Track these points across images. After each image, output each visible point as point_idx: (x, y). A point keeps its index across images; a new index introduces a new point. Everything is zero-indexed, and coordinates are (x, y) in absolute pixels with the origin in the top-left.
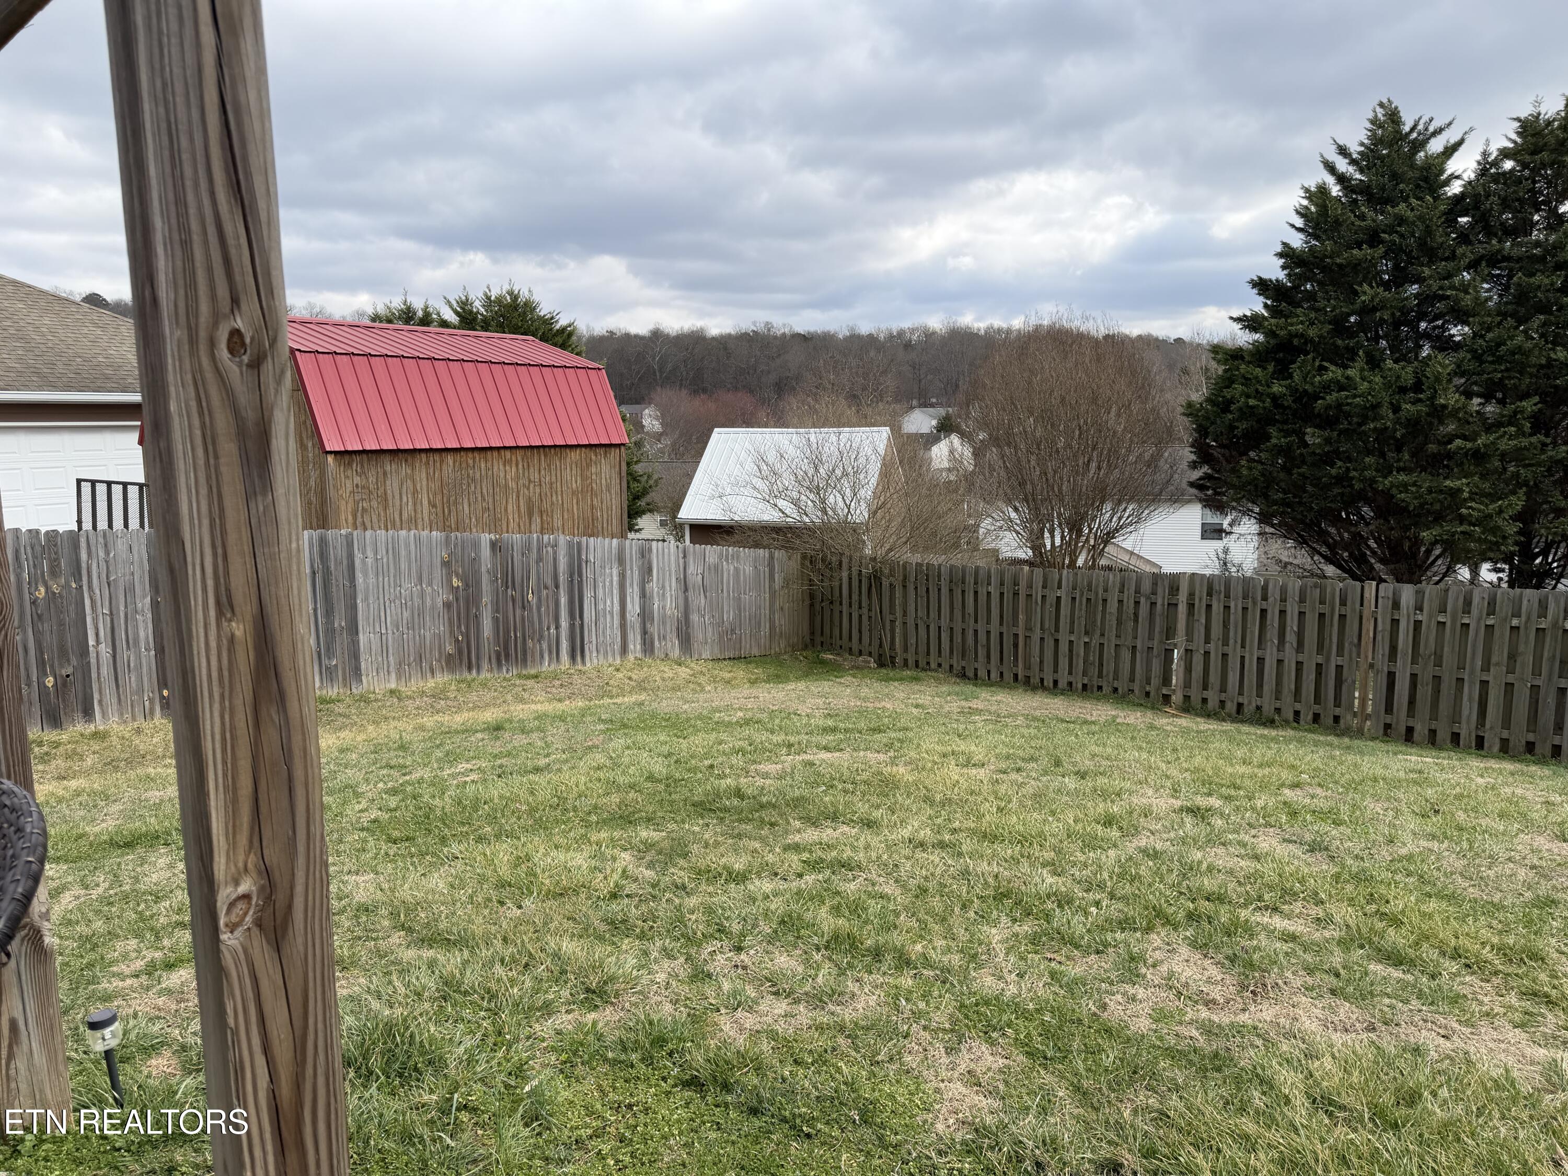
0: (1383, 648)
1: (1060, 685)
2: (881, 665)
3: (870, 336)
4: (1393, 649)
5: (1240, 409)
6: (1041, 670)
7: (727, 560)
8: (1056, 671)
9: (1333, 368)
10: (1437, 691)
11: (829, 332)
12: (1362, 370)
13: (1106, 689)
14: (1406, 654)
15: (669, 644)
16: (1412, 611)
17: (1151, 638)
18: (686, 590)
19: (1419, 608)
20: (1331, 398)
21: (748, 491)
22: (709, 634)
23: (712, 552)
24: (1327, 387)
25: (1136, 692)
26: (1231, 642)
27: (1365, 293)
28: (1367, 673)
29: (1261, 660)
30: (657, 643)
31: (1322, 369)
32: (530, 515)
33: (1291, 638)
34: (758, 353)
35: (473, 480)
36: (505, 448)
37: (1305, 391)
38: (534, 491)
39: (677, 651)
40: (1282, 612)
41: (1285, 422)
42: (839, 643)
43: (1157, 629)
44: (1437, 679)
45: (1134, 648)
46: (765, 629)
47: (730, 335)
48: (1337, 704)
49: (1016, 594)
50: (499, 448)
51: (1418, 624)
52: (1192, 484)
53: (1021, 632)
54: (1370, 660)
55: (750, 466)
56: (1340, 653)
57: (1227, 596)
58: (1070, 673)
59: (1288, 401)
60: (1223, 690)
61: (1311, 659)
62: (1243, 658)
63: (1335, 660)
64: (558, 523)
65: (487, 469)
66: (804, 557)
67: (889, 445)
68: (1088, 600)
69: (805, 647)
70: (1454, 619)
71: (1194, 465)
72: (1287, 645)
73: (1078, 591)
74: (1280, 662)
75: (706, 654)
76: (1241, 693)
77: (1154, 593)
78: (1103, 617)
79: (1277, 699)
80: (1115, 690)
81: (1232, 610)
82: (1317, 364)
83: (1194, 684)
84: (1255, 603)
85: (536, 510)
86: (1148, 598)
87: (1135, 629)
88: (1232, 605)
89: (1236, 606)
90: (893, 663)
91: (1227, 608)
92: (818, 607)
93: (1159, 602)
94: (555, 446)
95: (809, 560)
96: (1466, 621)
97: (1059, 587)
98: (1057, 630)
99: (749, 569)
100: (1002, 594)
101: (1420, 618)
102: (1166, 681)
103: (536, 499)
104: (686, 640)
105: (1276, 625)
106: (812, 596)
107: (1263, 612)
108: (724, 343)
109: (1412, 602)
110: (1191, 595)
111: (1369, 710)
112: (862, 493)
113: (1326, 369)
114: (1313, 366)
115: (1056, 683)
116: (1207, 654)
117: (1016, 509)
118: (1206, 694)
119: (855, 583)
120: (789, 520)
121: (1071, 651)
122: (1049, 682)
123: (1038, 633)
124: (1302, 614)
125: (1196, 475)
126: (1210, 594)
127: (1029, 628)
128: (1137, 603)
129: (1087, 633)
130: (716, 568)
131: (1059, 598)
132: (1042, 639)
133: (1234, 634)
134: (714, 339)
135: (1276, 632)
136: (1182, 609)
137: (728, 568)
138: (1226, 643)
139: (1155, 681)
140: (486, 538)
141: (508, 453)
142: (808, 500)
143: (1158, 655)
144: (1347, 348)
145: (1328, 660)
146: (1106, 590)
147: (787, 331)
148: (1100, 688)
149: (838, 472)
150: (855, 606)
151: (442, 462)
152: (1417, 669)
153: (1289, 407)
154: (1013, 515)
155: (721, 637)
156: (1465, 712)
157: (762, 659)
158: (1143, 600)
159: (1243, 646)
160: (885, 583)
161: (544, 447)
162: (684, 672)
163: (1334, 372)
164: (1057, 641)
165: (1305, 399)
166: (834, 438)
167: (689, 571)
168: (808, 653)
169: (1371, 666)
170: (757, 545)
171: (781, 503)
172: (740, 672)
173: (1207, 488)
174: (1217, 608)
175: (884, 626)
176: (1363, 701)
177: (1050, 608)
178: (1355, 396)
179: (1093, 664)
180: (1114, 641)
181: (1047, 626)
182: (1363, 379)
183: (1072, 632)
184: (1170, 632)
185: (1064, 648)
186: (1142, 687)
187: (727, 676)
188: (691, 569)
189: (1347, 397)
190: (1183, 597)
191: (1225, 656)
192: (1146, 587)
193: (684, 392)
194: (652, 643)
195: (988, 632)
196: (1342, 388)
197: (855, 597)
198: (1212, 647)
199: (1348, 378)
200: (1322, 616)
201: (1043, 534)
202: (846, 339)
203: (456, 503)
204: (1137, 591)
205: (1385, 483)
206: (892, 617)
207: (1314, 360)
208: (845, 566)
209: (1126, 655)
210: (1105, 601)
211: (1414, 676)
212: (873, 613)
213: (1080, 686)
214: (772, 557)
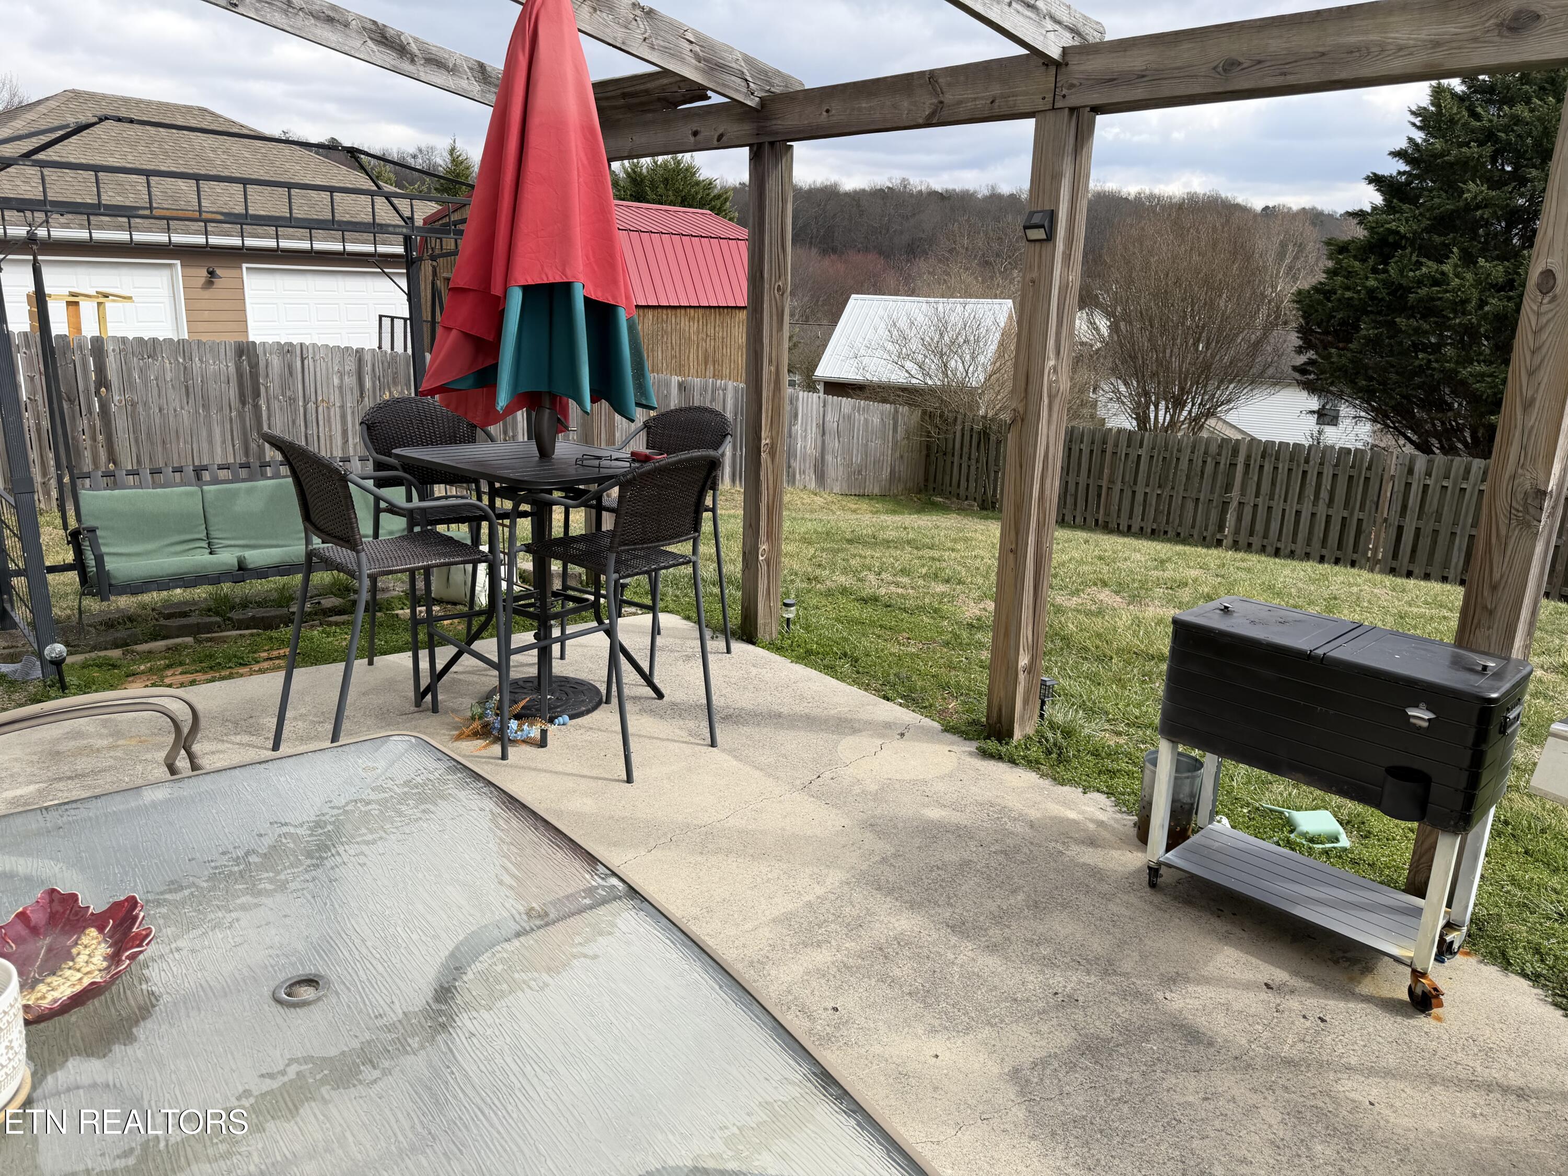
0: (1397, 506)
1: (1133, 530)
2: (983, 507)
3: (1012, 196)
4: (1404, 507)
5: (1339, 300)
6: (1119, 517)
7: (859, 411)
8: (1130, 518)
9: (1430, 263)
10: (1434, 542)
11: (968, 191)
12: (1456, 266)
13: (1171, 534)
14: (1414, 512)
15: (807, 478)
16: (1422, 477)
17: (1212, 492)
18: (824, 434)
19: (1429, 474)
20: (1423, 291)
21: (879, 353)
22: (840, 473)
23: (846, 403)
24: (1420, 283)
25: (1195, 536)
26: (1276, 497)
27: (1469, 191)
28: (1381, 525)
29: (1298, 513)
30: (798, 476)
31: (1419, 264)
32: (706, 364)
33: (1324, 495)
34: (893, 212)
35: (666, 332)
36: (690, 307)
37: (1401, 285)
38: (710, 344)
39: (813, 485)
40: (1320, 474)
41: (1379, 313)
42: (949, 489)
43: (1219, 484)
44: (1436, 532)
45: (1198, 499)
46: (886, 473)
47: (864, 191)
48: (1355, 551)
49: (1104, 451)
50: (685, 307)
51: (1426, 487)
52: (1295, 368)
53: (1105, 484)
54: (1385, 515)
55: (883, 332)
56: (1362, 509)
57: (1277, 459)
58: (1142, 520)
59: (1383, 294)
60: (1265, 536)
61: (1338, 513)
62: (1284, 510)
63: (1357, 515)
64: (726, 371)
65: (676, 324)
66: (924, 412)
67: (1010, 317)
68: (1164, 458)
69: (920, 491)
70: (1455, 484)
71: (1299, 350)
72: (1321, 501)
73: (1156, 451)
74: (1313, 515)
75: (837, 489)
76: (1279, 540)
77: (1219, 454)
78: (1175, 474)
79: (1308, 545)
80: (1178, 534)
81: (1280, 471)
82: (1414, 258)
83: (1243, 532)
84: (1298, 465)
85: (710, 359)
86: (1214, 458)
87: (1201, 484)
88: (1280, 466)
89: (1283, 467)
90: (994, 507)
91: (1276, 468)
92: (933, 458)
93: (1223, 462)
94: (728, 307)
95: (927, 416)
96: (1464, 486)
97: (1141, 446)
98: (1135, 483)
99: (876, 420)
100: (1092, 451)
101: (1428, 482)
102: (1221, 528)
103: (710, 351)
104: (821, 477)
105: (1314, 484)
106: (928, 448)
107: (1305, 473)
108: (857, 197)
109: (1423, 469)
110: (1248, 457)
111: (1380, 556)
112: (981, 359)
113: (1421, 264)
114: (1410, 259)
115: (1129, 527)
116: (1256, 506)
117: (1126, 384)
118: (1251, 540)
119: (967, 438)
120: (914, 381)
121: (1145, 501)
122: (1124, 527)
123: (1119, 486)
124: (1335, 476)
125: (1301, 360)
126: (1263, 457)
127: (1111, 481)
128: (1204, 462)
129: (1160, 487)
130: (849, 417)
131: (1139, 456)
132: (1122, 490)
133: (1280, 490)
134: (847, 194)
135: (1313, 489)
136: (1240, 468)
137: (859, 418)
138: (1271, 498)
139: (1211, 528)
140: (675, 379)
141: (692, 311)
142: (932, 364)
143: (1217, 507)
144: (1443, 244)
145: (1352, 514)
146: (1179, 451)
147: (923, 188)
148: (1166, 533)
149: (961, 340)
150: (965, 458)
151: (644, 316)
152: (1421, 524)
153: (1383, 299)
154: (1123, 389)
155: (849, 477)
156: (1454, 561)
157: (883, 497)
158: (1209, 460)
159: (1285, 501)
160: (993, 438)
161: (719, 307)
162: (819, 500)
163: (1429, 267)
164: (1134, 492)
165: (1398, 291)
166: (959, 308)
167: (827, 419)
168: (923, 496)
169: (1386, 520)
170: (884, 401)
171: (909, 365)
172: (864, 505)
173: (1310, 373)
174: (1268, 468)
175: (988, 477)
176: (1375, 550)
177: (1131, 464)
178: (1447, 291)
179: (1162, 512)
180: (1181, 493)
181: (1127, 479)
182: (1457, 275)
183: (1147, 485)
184: (1228, 488)
185: (1140, 497)
186: (1200, 533)
187: (854, 507)
188: (829, 417)
189: (1438, 292)
190: (1241, 459)
191: (1270, 508)
192: (1213, 449)
193: (814, 251)
194: (794, 476)
195: (1077, 484)
196: (1436, 283)
197: (966, 450)
198: (1260, 500)
199: (1443, 273)
200: (1351, 477)
201: (1148, 408)
202: (987, 199)
203: (653, 350)
204: (1206, 453)
205: (1464, 372)
206: (996, 469)
207: (1411, 254)
208: (959, 421)
209: (1190, 505)
210: (1178, 459)
211: (1418, 530)
212: (980, 465)
213: (1149, 530)
214: (896, 411)
